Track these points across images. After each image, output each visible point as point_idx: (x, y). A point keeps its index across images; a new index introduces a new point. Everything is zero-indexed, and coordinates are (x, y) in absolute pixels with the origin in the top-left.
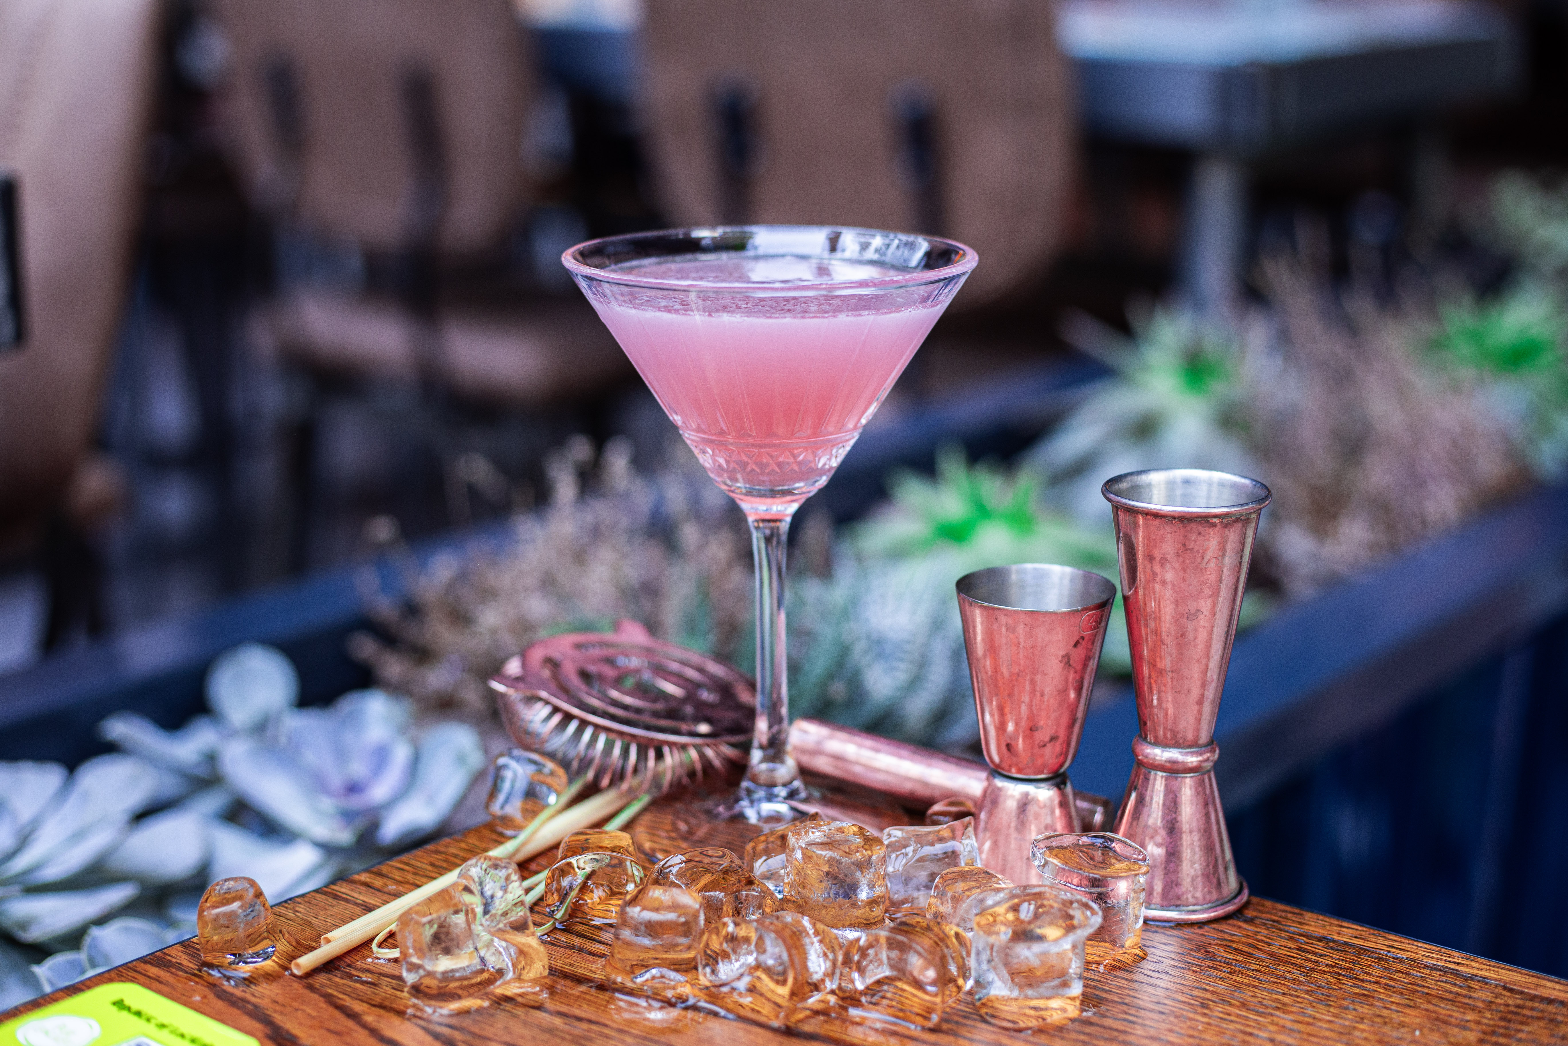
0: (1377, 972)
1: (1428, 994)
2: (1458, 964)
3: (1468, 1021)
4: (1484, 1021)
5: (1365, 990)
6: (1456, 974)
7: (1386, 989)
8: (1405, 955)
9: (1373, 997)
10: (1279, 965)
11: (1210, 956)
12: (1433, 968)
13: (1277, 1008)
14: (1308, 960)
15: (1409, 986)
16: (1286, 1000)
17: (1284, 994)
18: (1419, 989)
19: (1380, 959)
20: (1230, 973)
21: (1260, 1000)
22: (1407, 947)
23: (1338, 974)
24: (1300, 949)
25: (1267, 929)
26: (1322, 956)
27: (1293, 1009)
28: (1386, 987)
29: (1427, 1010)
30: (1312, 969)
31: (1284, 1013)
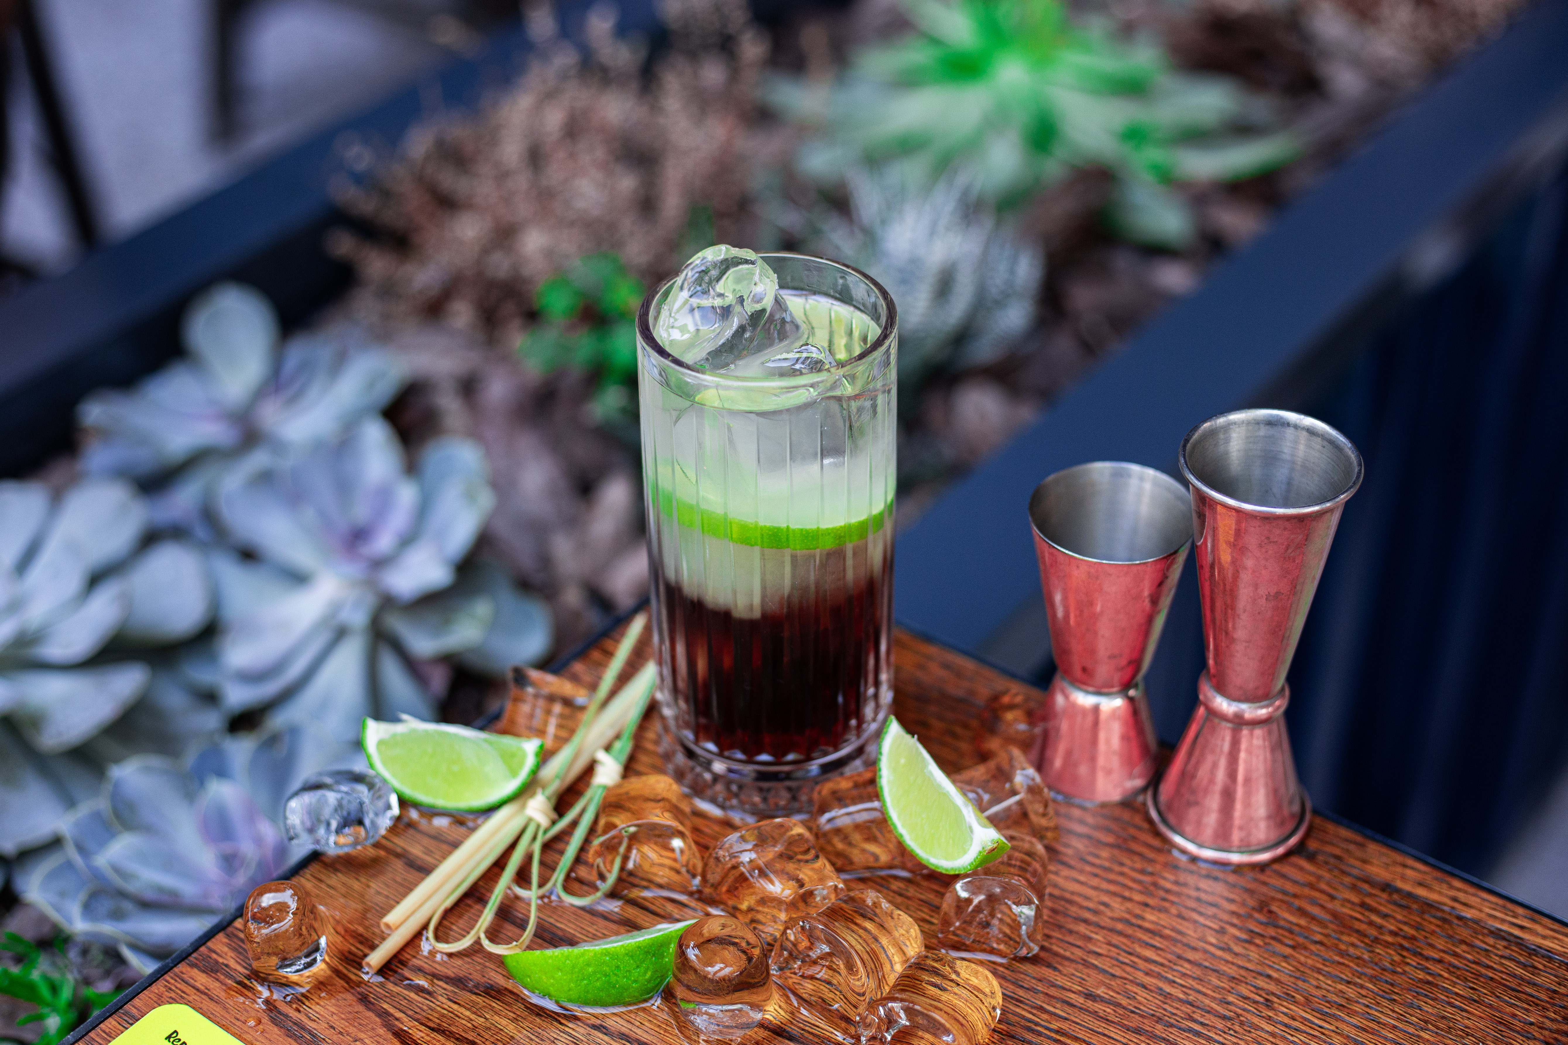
0: (1440, 943)
1: (1492, 979)
2: (1522, 928)
3: (1532, 1024)
4: (1548, 1024)
5: (1430, 974)
6: (1520, 943)
7: (1450, 972)
8: (1468, 914)
9: (1436, 986)
10: (1342, 933)
11: (1272, 919)
12: (1497, 934)
13: (1341, 1007)
14: (1371, 923)
15: (1473, 966)
16: (1351, 992)
17: (1349, 982)
18: (1483, 971)
19: (1444, 920)
20: (1293, 947)
21: (1324, 993)
22: (1472, 900)
23: (1403, 947)
24: (1363, 905)
25: (1330, 871)
26: (1385, 916)
27: (1357, 1008)
28: (1452, 969)
29: (1491, 1006)
30: (1376, 940)
31: (1348, 1014)
